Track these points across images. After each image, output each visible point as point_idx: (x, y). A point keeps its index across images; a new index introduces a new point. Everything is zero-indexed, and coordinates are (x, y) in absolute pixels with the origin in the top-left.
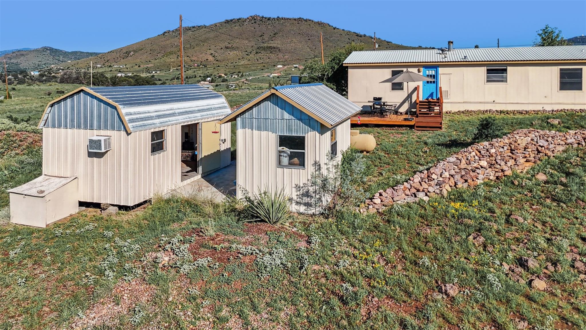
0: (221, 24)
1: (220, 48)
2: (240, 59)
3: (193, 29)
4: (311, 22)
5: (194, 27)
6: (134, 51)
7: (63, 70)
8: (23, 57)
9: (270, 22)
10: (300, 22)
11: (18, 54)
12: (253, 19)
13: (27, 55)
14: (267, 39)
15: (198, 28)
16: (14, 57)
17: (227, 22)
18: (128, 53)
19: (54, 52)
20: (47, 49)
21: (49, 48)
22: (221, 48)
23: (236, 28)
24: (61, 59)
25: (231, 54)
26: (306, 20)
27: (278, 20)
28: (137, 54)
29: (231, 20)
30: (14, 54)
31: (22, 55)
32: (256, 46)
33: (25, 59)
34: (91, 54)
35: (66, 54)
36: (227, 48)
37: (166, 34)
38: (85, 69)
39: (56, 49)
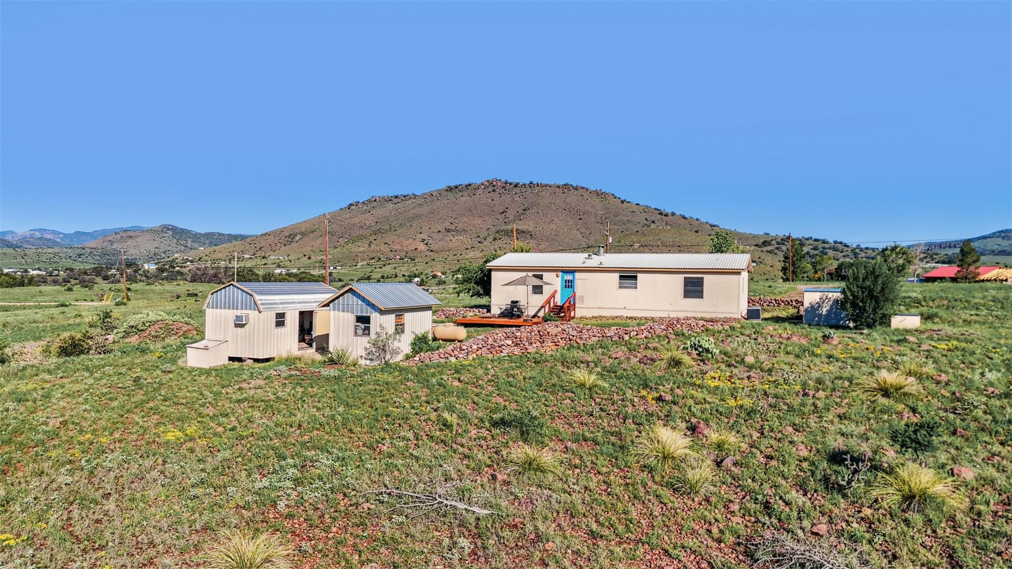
0: (440, 192)
1: (437, 231)
2: (467, 249)
3: (396, 200)
4: (584, 190)
5: (396, 197)
6: (303, 234)
7: (192, 261)
8: (132, 240)
9: (517, 190)
10: (566, 190)
11: (124, 235)
12: (491, 186)
13: (137, 237)
14: (511, 217)
15: (403, 198)
16: (118, 241)
17: (450, 189)
18: (292, 236)
19: (179, 233)
20: (168, 229)
21: (170, 227)
22: (439, 232)
23: (463, 199)
24: (189, 245)
25: (454, 240)
26: (576, 189)
27: (530, 187)
28: (306, 239)
29: (456, 187)
30: (118, 236)
31: (131, 237)
32: (494, 229)
33: (135, 244)
34: (235, 237)
35: (197, 238)
36: (448, 231)
37: (353, 207)
38: (225, 260)
39: (181, 229)
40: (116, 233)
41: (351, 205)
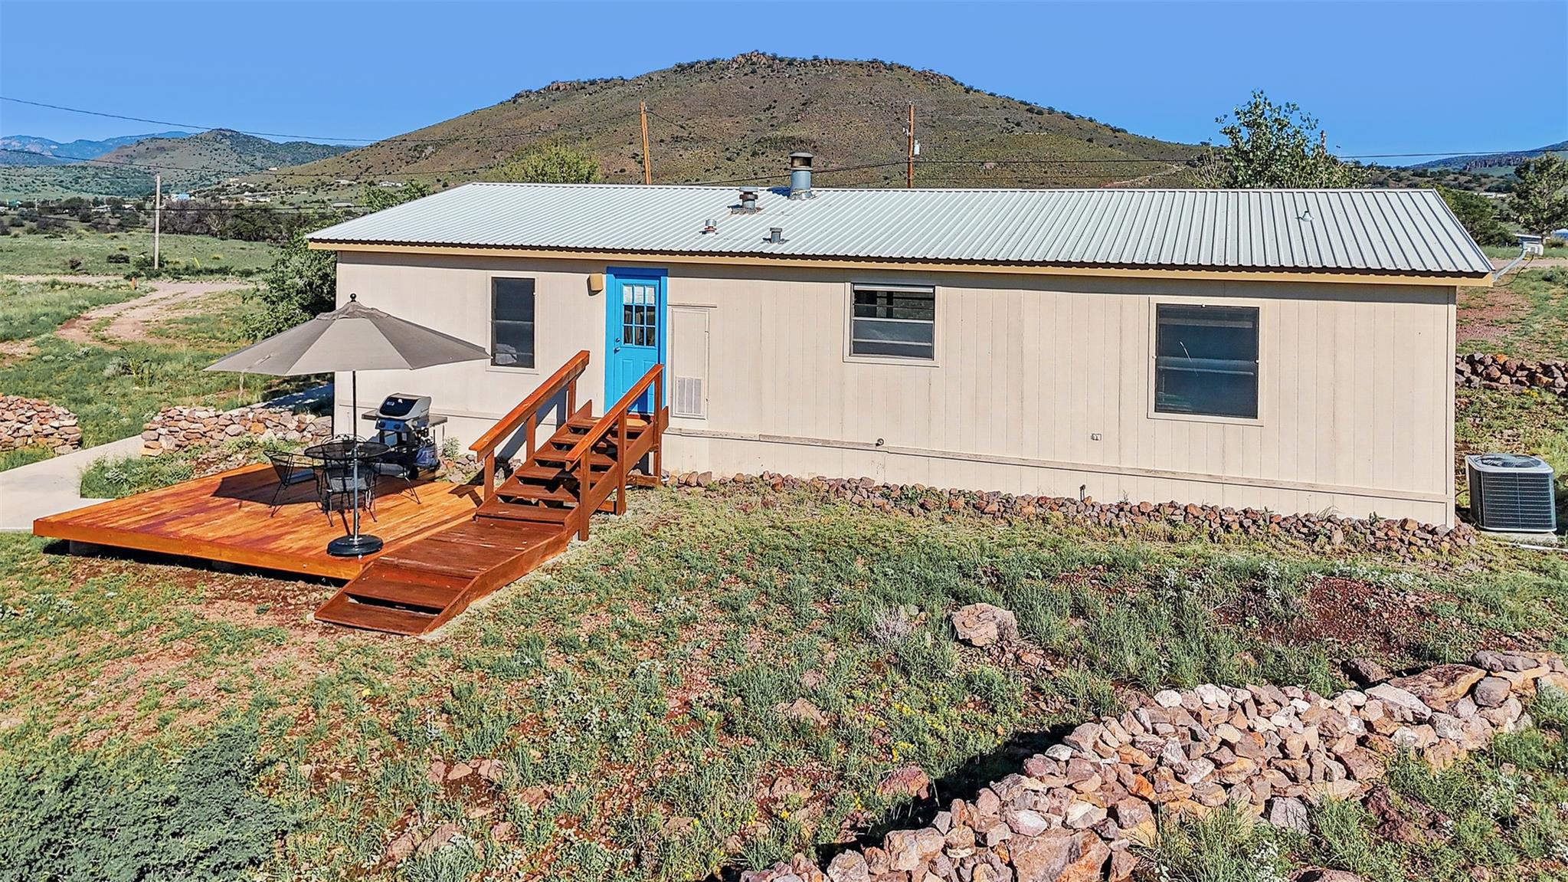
0: (664, 74)
1: (658, 139)
2: (709, 170)
3: (591, 89)
4: (904, 72)
5: (593, 83)
6: (438, 145)
8: (164, 154)
9: (793, 71)
10: (873, 71)
11: (152, 146)
12: (750, 63)
13: (173, 149)
14: (782, 116)
15: (604, 85)
16: (141, 156)
17: (681, 69)
18: (419, 149)
19: (241, 143)
20: (224, 136)
21: (228, 134)
22: (662, 141)
23: (703, 85)
24: (258, 163)
25: (686, 155)
26: (890, 68)
27: (814, 65)
28: (441, 152)
29: (691, 66)
30: (142, 148)
31: (162, 149)
32: (753, 137)
33: (169, 161)
35: (270, 149)
36: (676, 139)
37: (520, 100)
39: (245, 137)
40: (139, 143)
41: (518, 96)
